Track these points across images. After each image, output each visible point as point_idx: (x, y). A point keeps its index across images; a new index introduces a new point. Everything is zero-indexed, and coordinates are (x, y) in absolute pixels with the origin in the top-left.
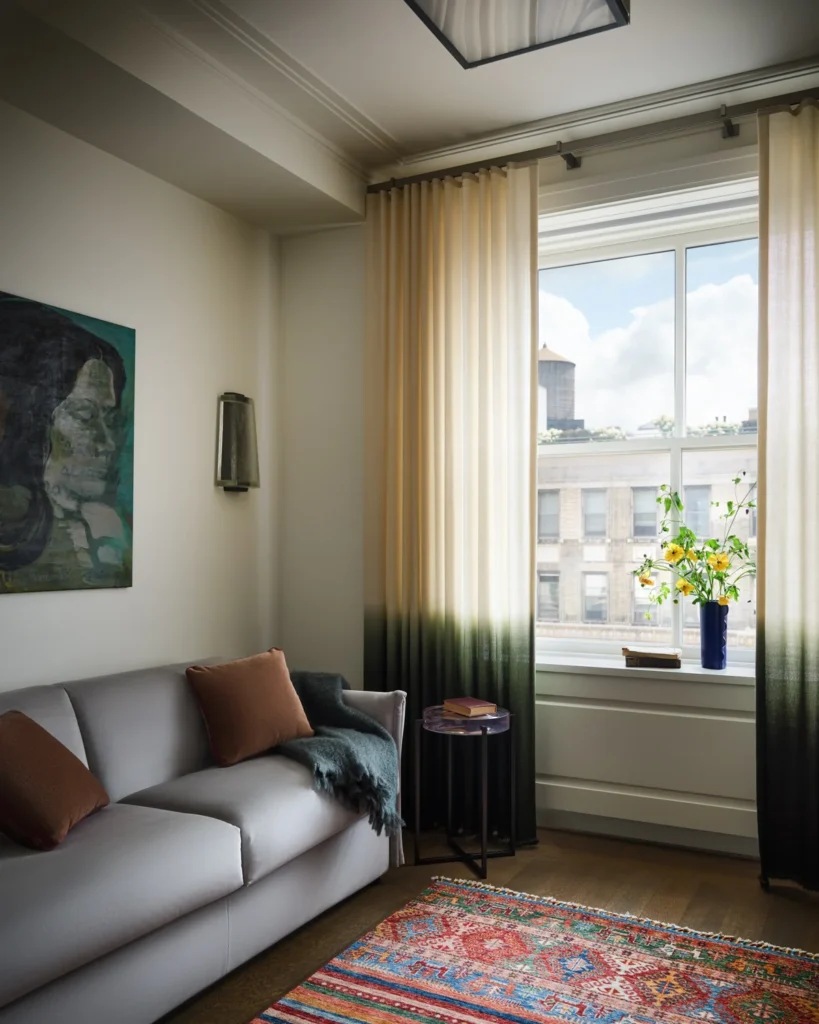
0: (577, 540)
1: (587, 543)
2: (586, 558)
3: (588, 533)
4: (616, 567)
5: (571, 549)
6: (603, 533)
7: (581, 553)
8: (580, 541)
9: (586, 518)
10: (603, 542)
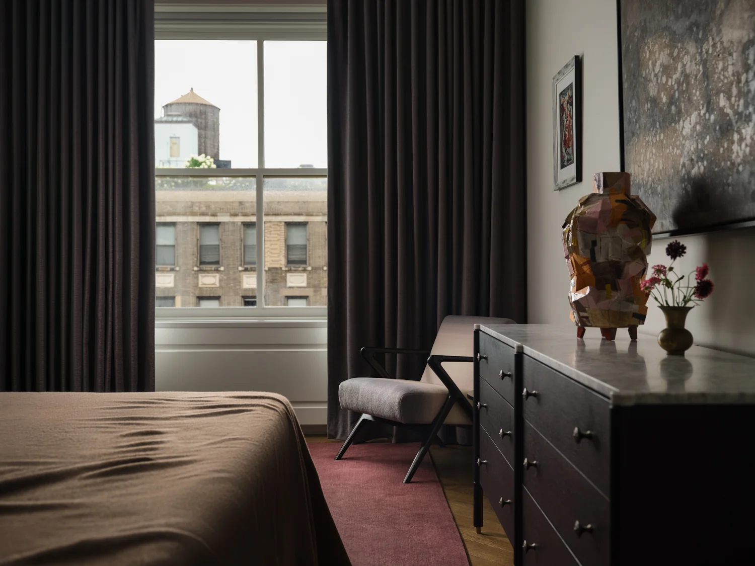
0: (281, 268)
1: (290, 271)
2: (289, 284)
3: (289, 262)
4: (315, 291)
5: (276, 276)
6: (304, 262)
7: (284, 279)
8: (284, 269)
9: (289, 248)
10: (305, 270)
